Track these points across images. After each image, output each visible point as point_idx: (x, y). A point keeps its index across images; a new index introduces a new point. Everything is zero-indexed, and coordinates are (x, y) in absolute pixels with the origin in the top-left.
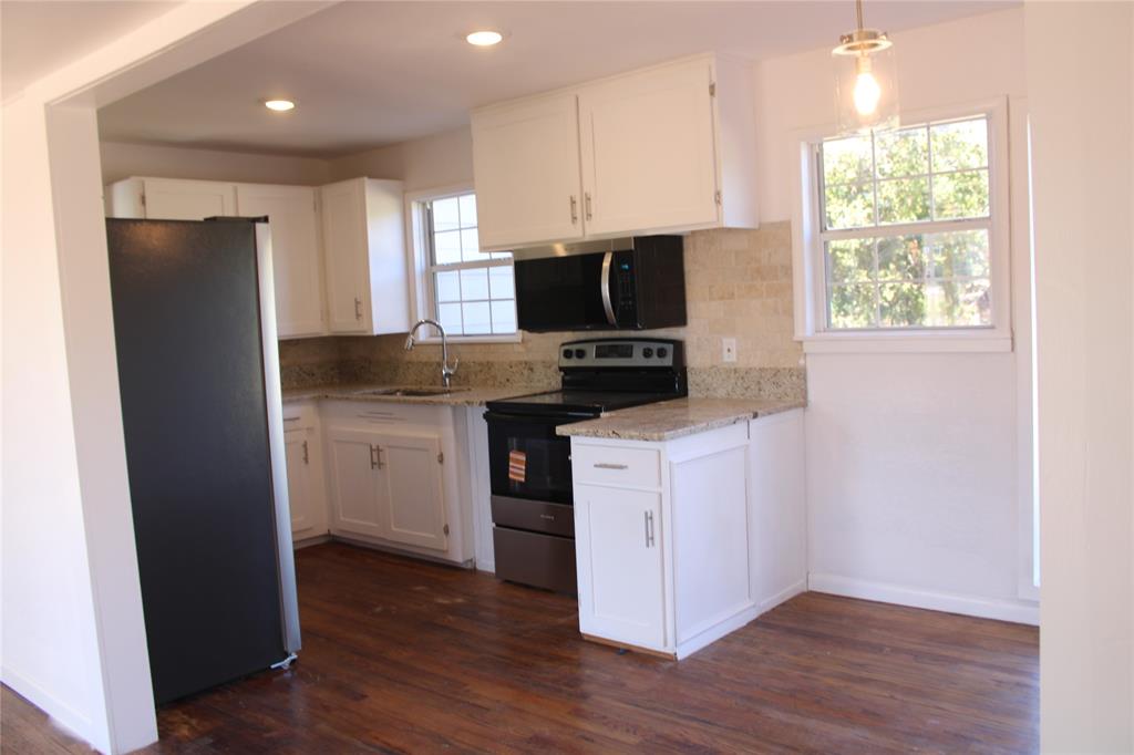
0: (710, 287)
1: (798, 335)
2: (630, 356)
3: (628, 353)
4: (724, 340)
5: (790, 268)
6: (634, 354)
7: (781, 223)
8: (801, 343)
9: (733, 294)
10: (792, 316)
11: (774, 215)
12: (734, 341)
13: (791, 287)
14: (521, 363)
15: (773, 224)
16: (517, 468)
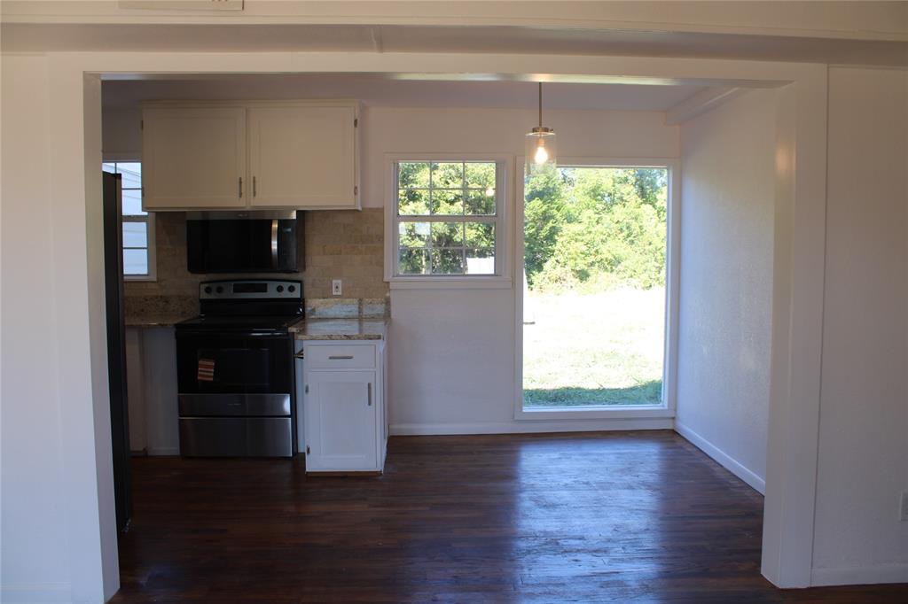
0: (324, 247)
1: (386, 279)
2: (265, 291)
3: (264, 289)
4: (334, 281)
5: (383, 238)
6: (268, 290)
7: (378, 209)
8: (388, 283)
9: (341, 251)
10: (383, 266)
11: (373, 204)
12: (340, 281)
13: (383, 248)
14: (157, 297)
15: (370, 209)
16: (206, 370)
